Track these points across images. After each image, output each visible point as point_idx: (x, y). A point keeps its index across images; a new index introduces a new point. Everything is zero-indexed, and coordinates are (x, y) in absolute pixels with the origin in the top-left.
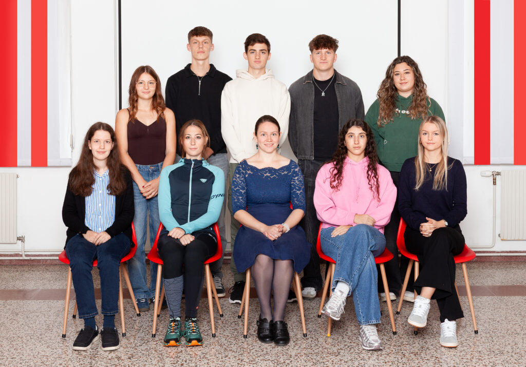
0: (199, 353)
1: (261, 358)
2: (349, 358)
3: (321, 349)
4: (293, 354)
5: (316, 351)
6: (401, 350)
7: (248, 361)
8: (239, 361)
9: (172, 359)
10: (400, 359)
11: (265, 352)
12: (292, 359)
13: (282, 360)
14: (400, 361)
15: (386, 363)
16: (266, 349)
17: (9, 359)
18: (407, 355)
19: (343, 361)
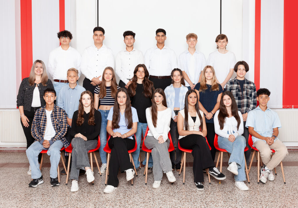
0: (135, 191)
1: (162, 193)
2: (201, 193)
3: (188, 189)
4: (176, 191)
5: (186, 190)
6: (223, 190)
7: (156, 195)
8: (153, 195)
9: (123, 194)
10: (223, 194)
11: (164, 191)
12: (176, 194)
13: (171, 194)
14: (223, 195)
15: (217, 196)
16: (164, 189)
17: (52, 194)
18: (226, 192)
19: (198, 195)
